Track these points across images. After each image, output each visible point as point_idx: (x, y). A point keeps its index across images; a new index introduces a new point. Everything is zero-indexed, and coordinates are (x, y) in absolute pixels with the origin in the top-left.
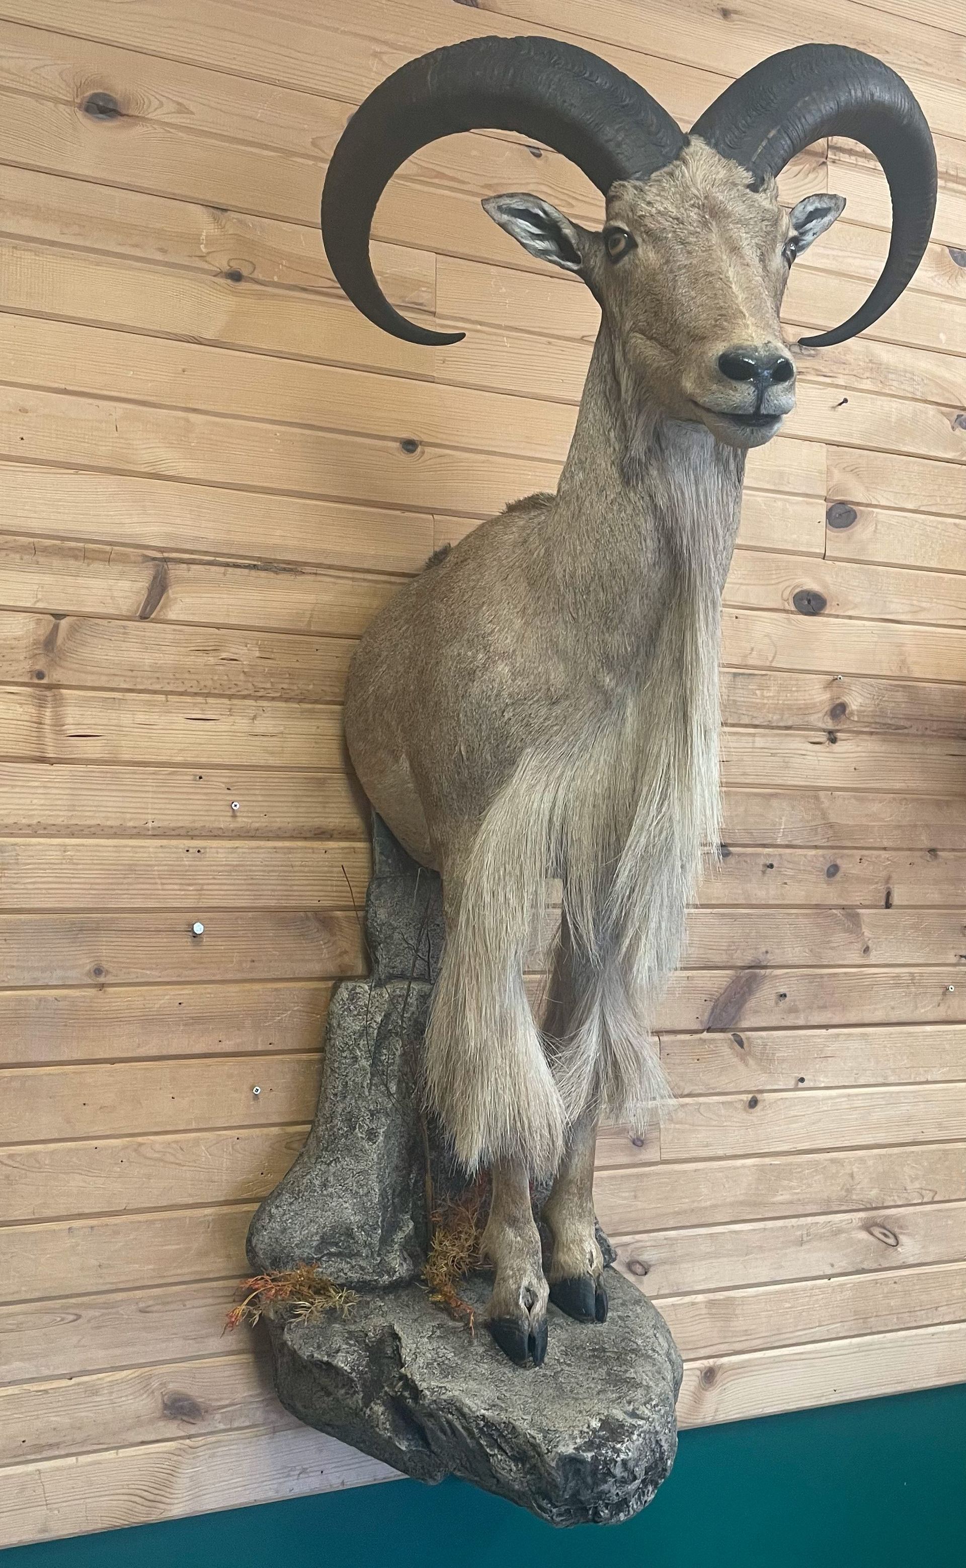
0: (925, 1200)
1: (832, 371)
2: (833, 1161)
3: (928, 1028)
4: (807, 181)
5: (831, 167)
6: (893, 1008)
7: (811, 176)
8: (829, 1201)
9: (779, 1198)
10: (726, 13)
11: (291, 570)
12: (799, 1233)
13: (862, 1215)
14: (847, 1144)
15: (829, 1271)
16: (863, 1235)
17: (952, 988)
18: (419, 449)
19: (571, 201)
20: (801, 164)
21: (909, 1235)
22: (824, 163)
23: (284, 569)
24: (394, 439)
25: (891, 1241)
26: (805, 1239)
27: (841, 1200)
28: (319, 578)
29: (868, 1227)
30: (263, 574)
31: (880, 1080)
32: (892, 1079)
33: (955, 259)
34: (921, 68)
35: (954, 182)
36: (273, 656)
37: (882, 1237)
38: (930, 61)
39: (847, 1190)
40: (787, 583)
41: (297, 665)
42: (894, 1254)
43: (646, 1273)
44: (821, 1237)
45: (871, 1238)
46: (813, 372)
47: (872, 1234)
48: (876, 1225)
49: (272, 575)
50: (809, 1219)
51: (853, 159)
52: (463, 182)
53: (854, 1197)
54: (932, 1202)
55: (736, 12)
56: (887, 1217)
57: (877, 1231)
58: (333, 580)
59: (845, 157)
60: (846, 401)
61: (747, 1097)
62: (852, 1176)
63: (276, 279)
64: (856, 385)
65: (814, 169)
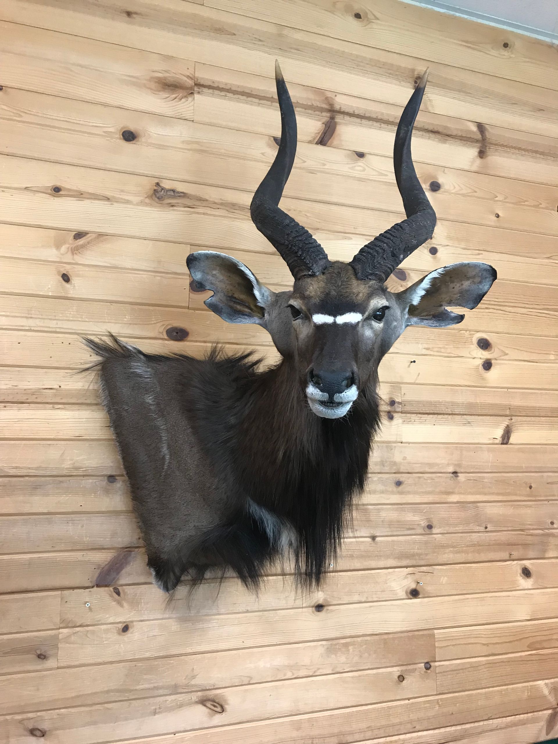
0: (244, 683)
1: (194, 205)
4: (181, 102)
5: (196, 95)
7: (183, 100)
8: (176, 686)
10: (129, 14)
13: (199, 694)
16: (201, 707)
20: (177, 93)
21: (231, 705)
22: (192, 93)
25: (219, 709)
27: (186, 685)
29: (203, 702)
37: (212, 707)
40: (162, 323)
42: (222, 717)
45: (205, 708)
46: (182, 205)
47: (206, 706)
48: (208, 700)
51: (211, 91)
53: (193, 683)
54: (250, 684)
55: (136, 13)
56: (215, 695)
57: (208, 704)
59: (205, 90)
61: (121, 626)
62: (193, 670)
65: (186, 96)
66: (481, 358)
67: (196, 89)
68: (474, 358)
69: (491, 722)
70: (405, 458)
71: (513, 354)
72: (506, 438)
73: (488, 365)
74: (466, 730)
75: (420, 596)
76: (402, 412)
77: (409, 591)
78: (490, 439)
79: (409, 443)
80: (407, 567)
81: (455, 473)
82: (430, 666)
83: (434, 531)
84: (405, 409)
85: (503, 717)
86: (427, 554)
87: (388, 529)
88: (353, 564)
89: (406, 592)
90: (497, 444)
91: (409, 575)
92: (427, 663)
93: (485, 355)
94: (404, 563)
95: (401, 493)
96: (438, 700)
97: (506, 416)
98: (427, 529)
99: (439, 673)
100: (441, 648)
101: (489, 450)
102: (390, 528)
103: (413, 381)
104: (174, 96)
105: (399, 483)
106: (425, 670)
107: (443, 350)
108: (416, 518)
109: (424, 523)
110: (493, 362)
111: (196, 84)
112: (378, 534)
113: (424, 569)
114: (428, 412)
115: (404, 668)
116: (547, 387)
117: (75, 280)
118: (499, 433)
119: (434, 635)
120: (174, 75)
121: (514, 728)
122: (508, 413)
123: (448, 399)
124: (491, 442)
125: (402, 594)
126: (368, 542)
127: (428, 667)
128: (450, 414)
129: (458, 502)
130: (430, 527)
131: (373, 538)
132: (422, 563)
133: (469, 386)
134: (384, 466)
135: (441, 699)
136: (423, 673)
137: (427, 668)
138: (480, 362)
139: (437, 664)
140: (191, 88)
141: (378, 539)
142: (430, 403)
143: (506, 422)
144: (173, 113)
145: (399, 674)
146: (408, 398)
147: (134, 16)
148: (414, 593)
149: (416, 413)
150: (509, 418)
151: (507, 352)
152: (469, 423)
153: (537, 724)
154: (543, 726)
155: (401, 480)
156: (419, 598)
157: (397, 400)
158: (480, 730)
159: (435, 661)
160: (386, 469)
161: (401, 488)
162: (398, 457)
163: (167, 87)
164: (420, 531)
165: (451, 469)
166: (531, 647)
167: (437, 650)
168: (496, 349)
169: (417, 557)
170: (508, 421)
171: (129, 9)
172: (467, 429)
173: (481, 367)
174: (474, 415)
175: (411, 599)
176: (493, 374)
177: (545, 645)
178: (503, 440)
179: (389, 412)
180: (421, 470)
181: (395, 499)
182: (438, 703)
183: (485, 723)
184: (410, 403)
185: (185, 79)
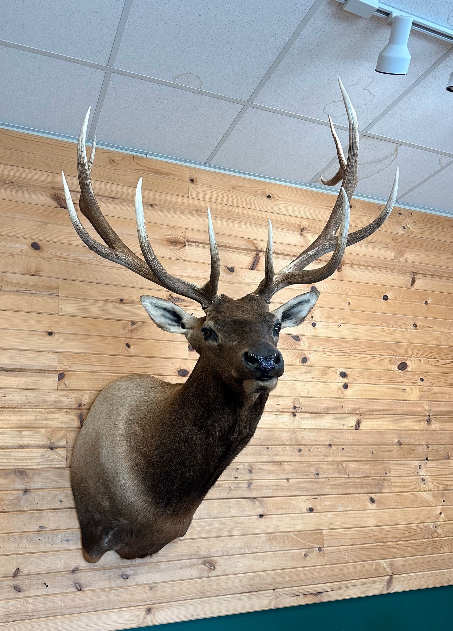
0: (224, 555)
2: (192, 542)
3: (225, 500)
4: (179, 251)
5: (187, 247)
6: (213, 494)
7: (181, 250)
8: (191, 555)
9: (172, 555)
10: (151, 205)
11: (12, 371)
12: (180, 565)
13: (202, 559)
14: (197, 537)
15: (191, 577)
16: (203, 566)
17: (232, 488)
18: (53, 334)
19: (102, 262)
21: (219, 566)
22: (185, 246)
23: (10, 371)
24: (45, 332)
25: (213, 568)
26: (182, 567)
27: (196, 555)
28: (21, 373)
29: (204, 563)
30: (2, 372)
31: (208, 517)
32: (212, 516)
33: (230, 271)
34: (216, 216)
35: (228, 248)
36: (5, 396)
37: (209, 566)
38: (219, 214)
39: (197, 552)
40: (175, 367)
41: (14, 398)
42: (213, 572)
43: (128, 578)
44: (188, 567)
45: (205, 567)
46: (183, 306)
47: (206, 566)
48: (207, 563)
49: (6, 372)
50: (184, 561)
51: (194, 244)
52: (67, 258)
53: (199, 554)
54: (227, 555)
55: (155, 205)
56: (211, 560)
57: (207, 565)
58: (25, 373)
59: (192, 244)
60: (193, 314)
62: (198, 547)
63: (8, 289)
64: (197, 309)
65: (182, 248)
66: (342, 383)
67: (187, 243)
68: (338, 383)
69: (355, 581)
70: (303, 437)
71: (361, 381)
72: (358, 426)
73: (346, 386)
74: (342, 585)
75: (314, 512)
76: (300, 413)
77: (308, 509)
78: (348, 427)
79: (305, 429)
80: (306, 496)
81: (330, 445)
82: (321, 550)
83: (320, 476)
84: (302, 411)
85: (362, 579)
86: (317, 489)
87: (295, 475)
88: (277, 493)
89: (307, 509)
90: (353, 429)
91: (308, 500)
92: (320, 548)
93: (345, 380)
94: (305, 493)
95: (302, 456)
96: (326, 567)
97: (357, 414)
98: (316, 476)
99: (326, 553)
100: (326, 540)
101: (348, 433)
102: (296, 474)
103: (305, 396)
104: (176, 248)
105: (300, 451)
106: (318, 551)
107: (321, 379)
108: (310, 469)
109: (314, 472)
110: (349, 384)
111: (186, 241)
112: (290, 478)
113: (316, 497)
114: (314, 412)
115: (307, 550)
116: (380, 398)
117: (132, 347)
118: (354, 423)
119: (322, 533)
120: (175, 236)
121: (368, 585)
122: (358, 412)
123: (325, 405)
124: (349, 428)
125: (304, 510)
126: (285, 482)
127: (320, 549)
128: (326, 413)
129: (332, 461)
130: (318, 474)
131: (288, 480)
132: (315, 494)
133: (336, 398)
134: (292, 441)
135: (328, 567)
136: (317, 553)
137: (320, 551)
138: (342, 384)
139: (324, 548)
140: (185, 243)
141: (290, 480)
142: (315, 408)
143: (357, 417)
144: (176, 257)
145: (304, 553)
146: (303, 405)
147: (154, 206)
148: (311, 510)
149: (308, 413)
150: (359, 415)
151: (356, 379)
152: (337, 418)
153: (381, 584)
154: (385, 585)
155: (301, 449)
156: (314, 513)
157: (297, 406)
158: (350, 585)
159: (324, 547)
160: (293, 443)
161: (301, 452)
162: (299, 437)
163: (172, 243)
164: (314, 477)
165: (328, 443)
166: (376, 541)
167: (324, 541)
168: (350, 377)
169: (312, 491)
170: (358, 417)
171: (152, 203)
172: (336, 421)
173: (342, 388)
174: (339, 414)
175: (309, 513)
176: (349, 392)
177: (384, 540)
178: (356, 427)
179: (293, 413)
180: (312, 443)
181: (298, 459)
182: (326, 569)
183: (352, 581)
184: (305, 407)
185: (182, 238)
